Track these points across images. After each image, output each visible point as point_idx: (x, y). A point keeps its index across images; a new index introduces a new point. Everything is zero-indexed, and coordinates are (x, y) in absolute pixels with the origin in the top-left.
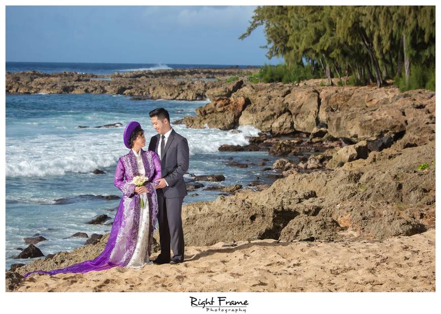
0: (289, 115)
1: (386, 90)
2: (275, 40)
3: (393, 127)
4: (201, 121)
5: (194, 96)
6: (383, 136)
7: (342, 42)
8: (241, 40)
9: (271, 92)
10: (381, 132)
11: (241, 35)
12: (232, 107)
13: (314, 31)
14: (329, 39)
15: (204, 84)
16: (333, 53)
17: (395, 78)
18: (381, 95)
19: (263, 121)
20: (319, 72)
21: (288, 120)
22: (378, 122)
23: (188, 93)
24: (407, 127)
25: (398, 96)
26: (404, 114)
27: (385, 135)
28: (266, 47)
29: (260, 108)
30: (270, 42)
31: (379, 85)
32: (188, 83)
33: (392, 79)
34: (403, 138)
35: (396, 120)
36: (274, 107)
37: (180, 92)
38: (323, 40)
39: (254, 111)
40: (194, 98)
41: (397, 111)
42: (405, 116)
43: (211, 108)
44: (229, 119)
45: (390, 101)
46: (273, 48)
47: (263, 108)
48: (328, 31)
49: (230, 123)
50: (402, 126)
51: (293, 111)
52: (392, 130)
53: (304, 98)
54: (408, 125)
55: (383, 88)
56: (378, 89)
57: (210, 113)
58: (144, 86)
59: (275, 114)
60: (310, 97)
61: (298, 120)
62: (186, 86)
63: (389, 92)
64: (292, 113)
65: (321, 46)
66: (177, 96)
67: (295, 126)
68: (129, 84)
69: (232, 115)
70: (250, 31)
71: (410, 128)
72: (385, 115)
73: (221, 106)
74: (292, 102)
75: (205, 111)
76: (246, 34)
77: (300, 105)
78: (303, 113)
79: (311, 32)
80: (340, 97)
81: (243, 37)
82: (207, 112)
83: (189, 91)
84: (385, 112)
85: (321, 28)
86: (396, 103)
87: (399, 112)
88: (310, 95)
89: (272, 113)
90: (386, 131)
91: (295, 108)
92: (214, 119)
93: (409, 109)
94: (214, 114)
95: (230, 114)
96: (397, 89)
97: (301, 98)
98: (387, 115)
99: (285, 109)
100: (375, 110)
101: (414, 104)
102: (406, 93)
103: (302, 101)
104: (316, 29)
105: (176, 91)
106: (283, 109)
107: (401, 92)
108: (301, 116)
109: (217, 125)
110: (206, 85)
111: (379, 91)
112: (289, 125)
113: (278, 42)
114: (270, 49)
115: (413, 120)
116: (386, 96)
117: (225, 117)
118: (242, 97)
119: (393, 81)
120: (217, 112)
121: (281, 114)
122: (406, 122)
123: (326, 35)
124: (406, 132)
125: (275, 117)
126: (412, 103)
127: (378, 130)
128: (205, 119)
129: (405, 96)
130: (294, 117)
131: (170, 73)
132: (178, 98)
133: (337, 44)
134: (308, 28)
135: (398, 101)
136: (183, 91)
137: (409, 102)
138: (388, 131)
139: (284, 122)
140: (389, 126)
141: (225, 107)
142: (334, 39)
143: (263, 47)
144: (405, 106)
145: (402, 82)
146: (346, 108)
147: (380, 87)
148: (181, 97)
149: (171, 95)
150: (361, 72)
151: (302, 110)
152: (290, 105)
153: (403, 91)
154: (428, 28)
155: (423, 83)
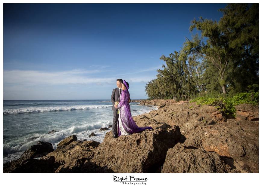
7: (157, 94)
9: (149, 101)
10: (163, 105)
13: (153, 93)
20: (154, 98)
25: (164, 100)
46: (148, 96)
55: (162, 99)
72: (163, 103)
97: (152, 101)
101: (166, 101)
122: (166, 103)
123: (155, 93)
154: (168, 91)
155: (167, 99)
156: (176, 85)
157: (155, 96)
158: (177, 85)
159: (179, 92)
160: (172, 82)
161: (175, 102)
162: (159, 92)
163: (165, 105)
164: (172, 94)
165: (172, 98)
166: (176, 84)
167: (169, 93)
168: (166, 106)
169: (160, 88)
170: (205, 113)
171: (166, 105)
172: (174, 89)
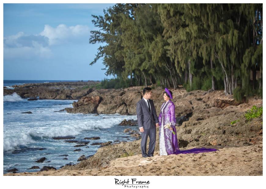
0: (125, 106)
1: (179, 91)
2: (110, 65)
3: (186, 111)
4: (76, 110)
5: (65, 97)
6: (180, 116)
7: (155, 65)
8: (91, 65)
9: (113, 94)
10: (179, 113)
11: (91, 63)
12: (92, 102)
13: (139, 59)
14: (148, 64)
15: (70, 90)
16: (150, 71)
17: (184, 84)
18: (177, 94)
19: (111, 109)
20: (135, 82)
21: (125, 108)
22: (177, 108)
23: (62, 95)
24: (193, 111)
25: (186, 94)
26: (191, 104)
27: (182, 115)
28: (105, 69)
29: (109, 102)
30: (107, 66)
31: (175, 89)
32: (61, 90)
33: (182, 85)
34: (192, 116)
35: (187, 107)
36: (117, 101)
37: (57, 95)
38: (144, 64)
39: (105, 104)
40: (65, 98)
41: (188, 102)
42: (192, 104)
43: (81, 103)
44: (92, 108)
45: (182, 97)
46: (109, 69)
47: (111, 102)
48: (147, 59)
49: (92, 111)
50: (190, 110)
51: (127, 104)
52: (185, 112)
53: (133, 96)
54: (194, 110)
55: (177, 90)
56: (175, 91)
57: (80, 105)
58: (35, 92)
59: (117, 105)
60: (137, 96)
61: (130, 108)
62: (60, 91)
63: (181, 92)
64: (127, 105)
65: (144, 67)
66: (55, 97)
67: (129, 111)
68: (26, 91)
69: (93, 106)
70: (95, 60)
71: (195, 111)
72: (181, 104)
73: (87, 101)
74: (127, 98)
75: (77, 104)
76: (94, 62)
77: (131, 100)
78: (133, 104)
79: (138, 59)
80: (154, 95)
81: (92, 63)
82: (79, 105)
83: (62, 94)
84: (181, 103)
85: (143, 57)
86: (186, 98)
87: (189, 102)
88: (136, 94)
89: (116, 105)
90: (182, 113)
91: (128, 102)
92: (83, 109)
93: (194, 101)
94: (83, 106)
95: (92, 106)
96: (185, 90)
97: (132, 96)
98: (182, 104)
99: (123, 102)
100: (175, 102)
101: (196, 98)
102: (191, 92)
103: (132, 98)
104: (140, 58)
105: (54, 94)
106: (122, 102)
107: (188, 92)
108: (132, 106)
109: (85, 112)
110: (71, 91)
111: (176, 92)
112: (125, 111)
113: (112, 66)
114: (107, 70)
115: (197, 106)
116: (180, 94)
117: (89, 107)
118: (98, 96)
119: (183, 86)
120: (84, 105)
121: (121, 105)
122: (193, 108)
123: (146, 61)
124: (193, 113)
125: (118, 107)
126: (195, 97)
127: (177, 113)
128: (78, 109)
129: (191, 94)
130: (128, 107)
131: (46, 85)
132: (56, 98)
133: (152, 66)
134: (136, 57)
135: (187, 97)
136: (58, 94)
137: (193, 97)
138: (183, 113)
139: (122, 110)
140: (183, 110)
141: (89, 102)
142: (150, 63)
143: (103, 69)
144: (191, 99)
145: (188, 86)
146: (158, 101)
147: (176, 89)
148: (58, 97)
149: (51, 97)
150: (165, 81)
151: (132, 103)
152: (125, 100)
153: (189, 91)
154: (205, 57)
155: (200, 87)
156: (236, 32)
157: (146, 71)
158: (241, 31)
159: (246, 61)
160: (219, 20)
161: (231, 103)
162: (164, 58)
163: (190, 115)
164: (220, 70)
165: (219, 86)
166: (236, 27)
167: (208, 63)
168: (192, 120)
169: (170, 41)
170: (248, 132)
171: (195, 115)
172: (229, 51)
